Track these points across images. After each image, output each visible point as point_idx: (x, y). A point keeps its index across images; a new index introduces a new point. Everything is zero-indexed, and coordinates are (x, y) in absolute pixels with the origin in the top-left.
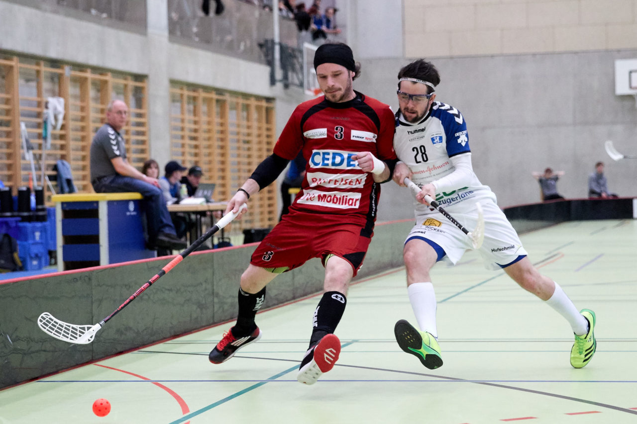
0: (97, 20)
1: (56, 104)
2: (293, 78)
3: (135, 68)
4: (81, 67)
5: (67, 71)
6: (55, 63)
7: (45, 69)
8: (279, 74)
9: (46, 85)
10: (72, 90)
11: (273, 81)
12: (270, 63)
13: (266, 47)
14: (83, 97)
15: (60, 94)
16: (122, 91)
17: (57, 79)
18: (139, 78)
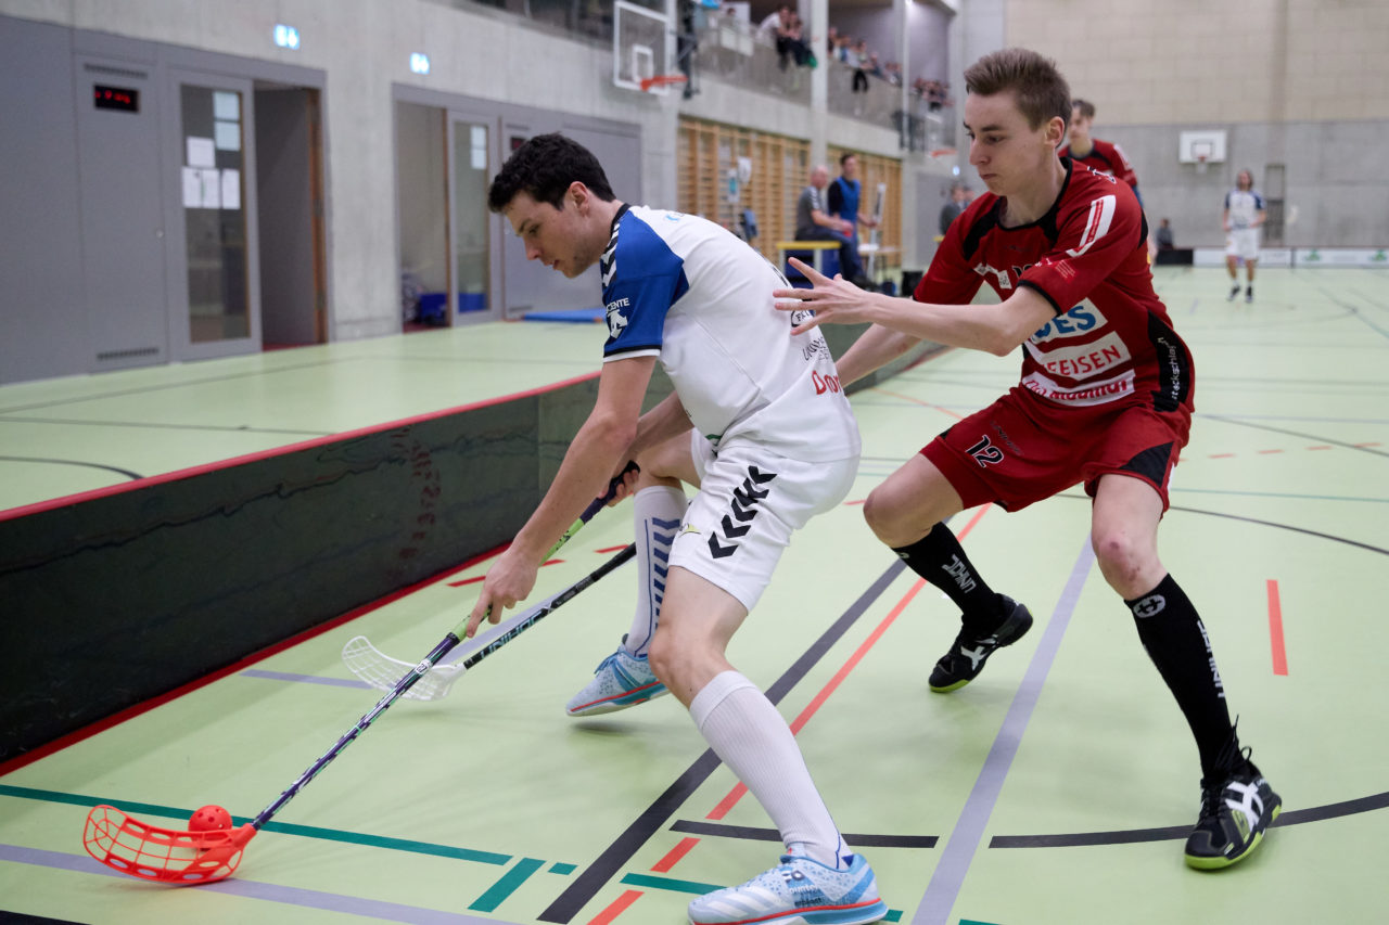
0: (774, 94)
1: (745, 164)
2: (918, 142)
3: (801, 133)
4: (762, 133)
5: (753, 138)
6: (743, 130)
7: (737, 135)
8: (907, 139)
9: (737, 148)
10: (756, 152)
11: (902, 144)
12: (899, 128)
13: (897, 116)
14: (763, 157)
15: (747, 154)
16: (791, 153)
17: (745, 143)
18: (805, 142)
